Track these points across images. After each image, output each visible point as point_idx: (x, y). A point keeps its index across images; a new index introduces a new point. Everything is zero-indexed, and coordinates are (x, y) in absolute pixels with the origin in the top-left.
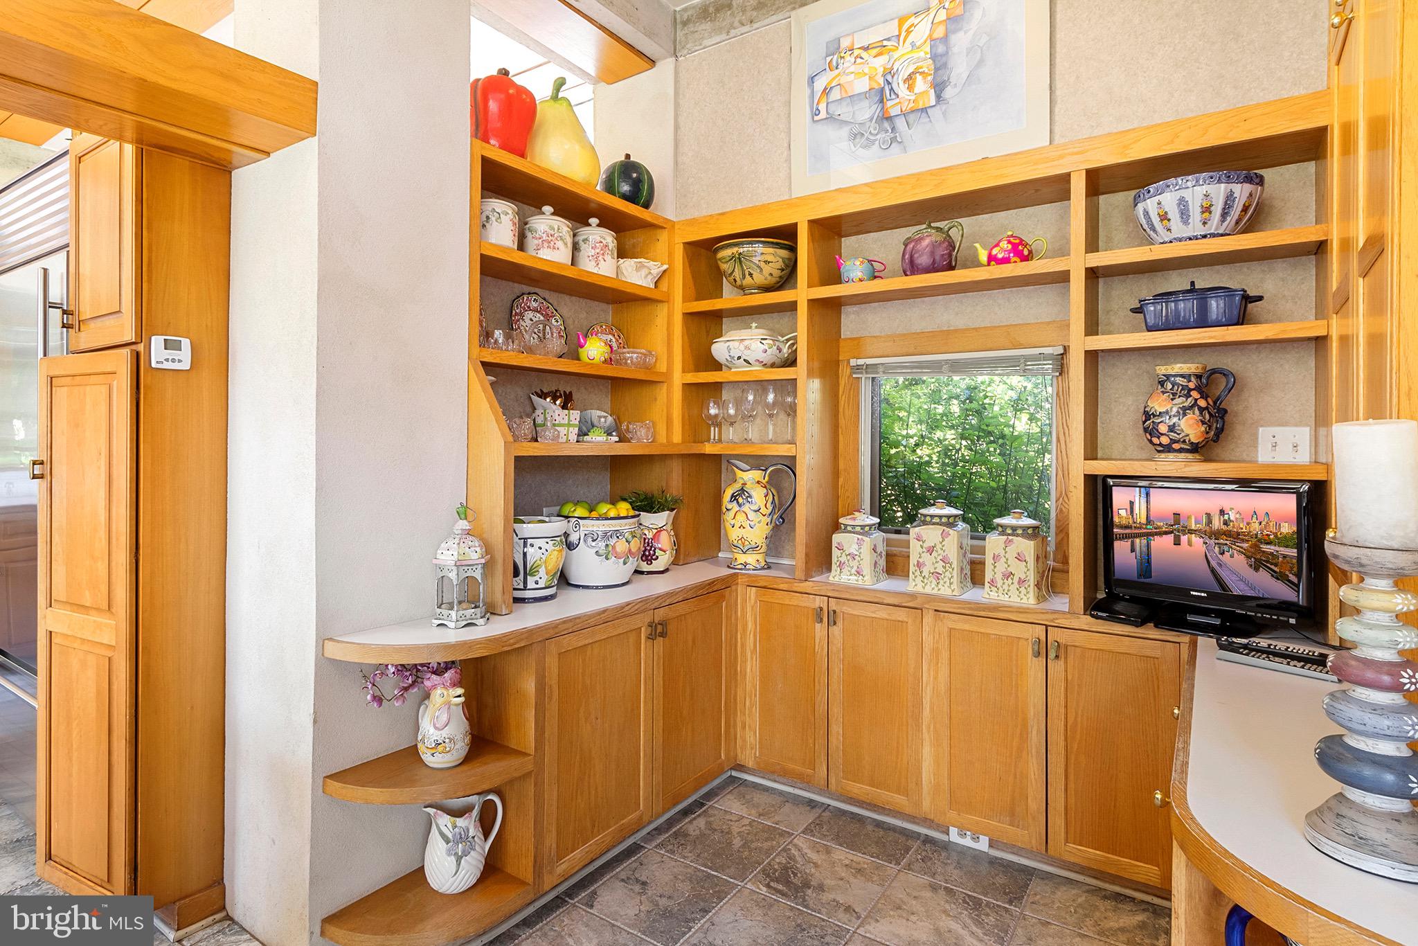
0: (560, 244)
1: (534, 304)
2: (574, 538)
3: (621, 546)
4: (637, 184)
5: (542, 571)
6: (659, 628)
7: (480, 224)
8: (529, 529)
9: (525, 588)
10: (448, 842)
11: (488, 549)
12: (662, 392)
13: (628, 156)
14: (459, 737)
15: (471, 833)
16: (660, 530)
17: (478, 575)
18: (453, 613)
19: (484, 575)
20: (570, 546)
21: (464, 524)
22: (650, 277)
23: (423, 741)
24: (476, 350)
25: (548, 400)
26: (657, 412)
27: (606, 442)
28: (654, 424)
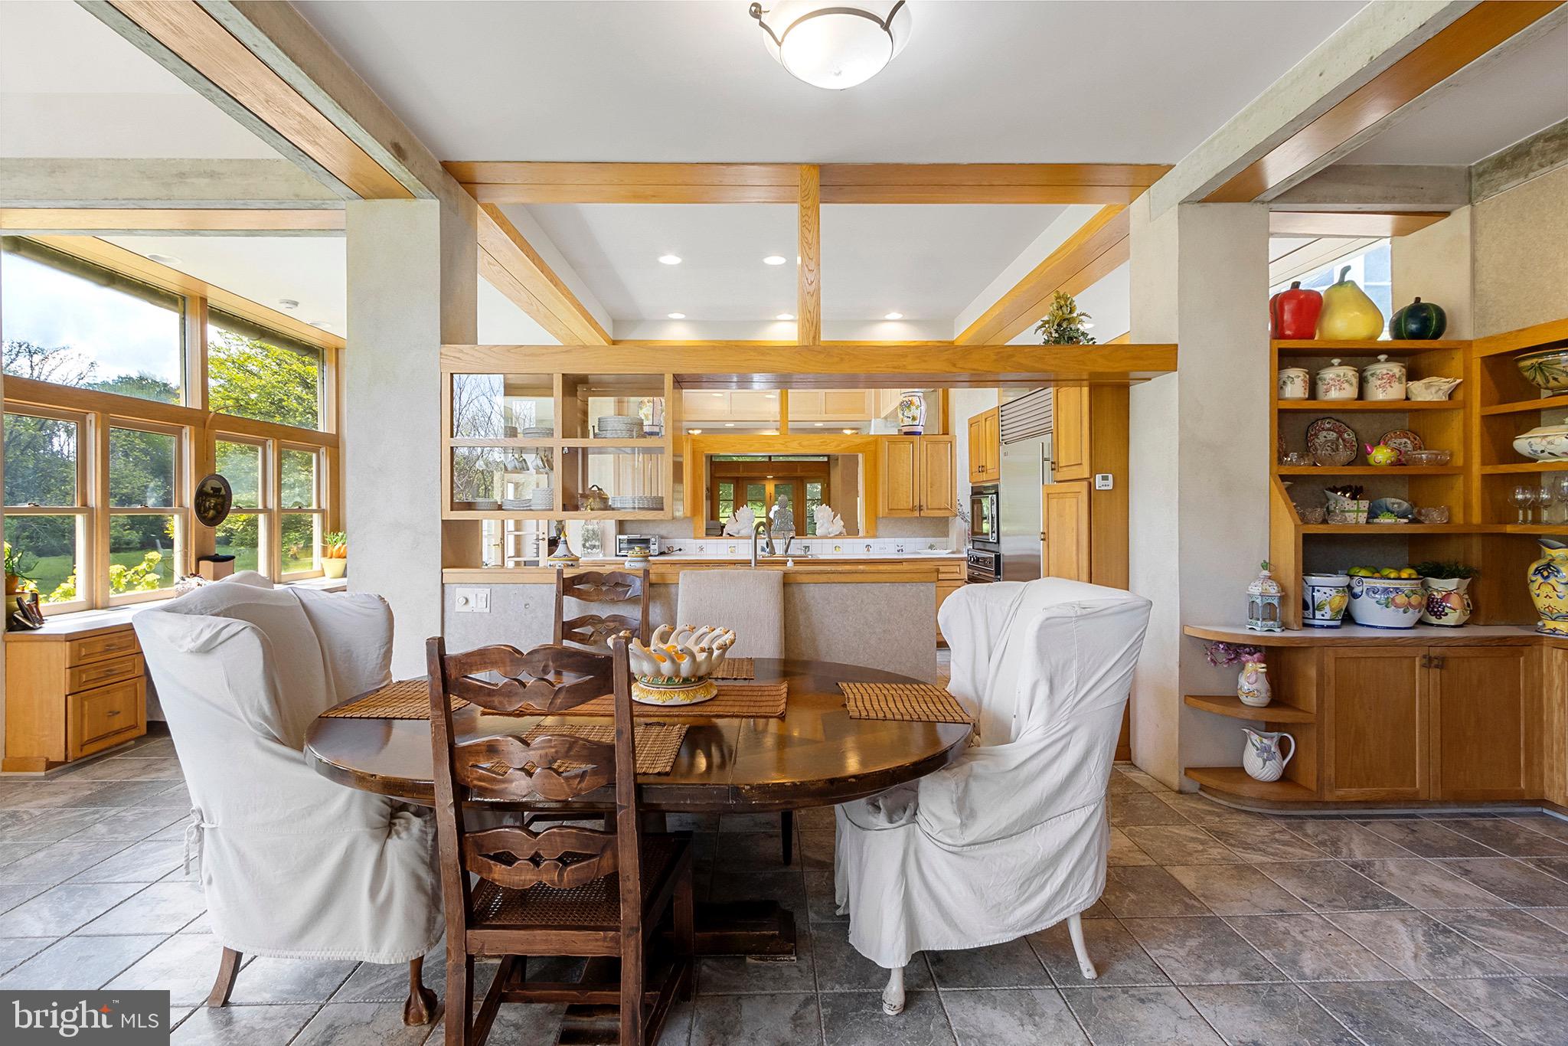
0: (1346, 385)
1: (1328, 426)
2: (1357, 590)
3: (1401, 599)
4: (1425, 322)
5: (1327, 608)
6: (1435, 662)
7: (1278, 387)
8: (1314, 580)
9: (1314, 618)
10: (1258, 749)
11: (1283, 588)
12: (1459, 483)
13: (1418, 299)
14: (1263, 690)
15: (1273, 749)
16: (1449, 593)
17: (1276, 602)
18: (1259, 622)
19: (1279, 603)
20: (1355, 596)
21: (1266, 573)
22: (1441, 393)
23: (1241, 689)
24: (1275, 468)
25: (1339, 493)
26: (1455, 497)
27: (1395, 524)
28: (1449, 509)
